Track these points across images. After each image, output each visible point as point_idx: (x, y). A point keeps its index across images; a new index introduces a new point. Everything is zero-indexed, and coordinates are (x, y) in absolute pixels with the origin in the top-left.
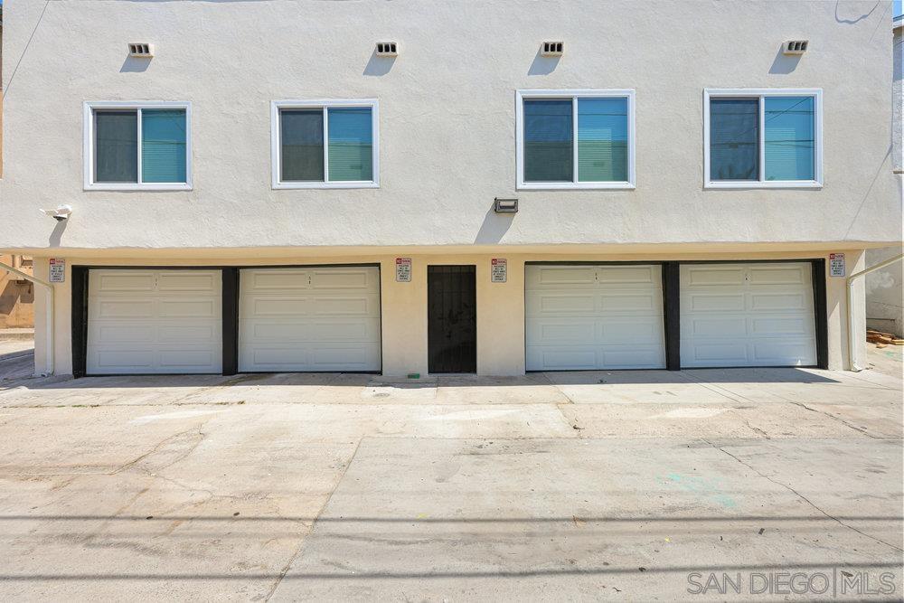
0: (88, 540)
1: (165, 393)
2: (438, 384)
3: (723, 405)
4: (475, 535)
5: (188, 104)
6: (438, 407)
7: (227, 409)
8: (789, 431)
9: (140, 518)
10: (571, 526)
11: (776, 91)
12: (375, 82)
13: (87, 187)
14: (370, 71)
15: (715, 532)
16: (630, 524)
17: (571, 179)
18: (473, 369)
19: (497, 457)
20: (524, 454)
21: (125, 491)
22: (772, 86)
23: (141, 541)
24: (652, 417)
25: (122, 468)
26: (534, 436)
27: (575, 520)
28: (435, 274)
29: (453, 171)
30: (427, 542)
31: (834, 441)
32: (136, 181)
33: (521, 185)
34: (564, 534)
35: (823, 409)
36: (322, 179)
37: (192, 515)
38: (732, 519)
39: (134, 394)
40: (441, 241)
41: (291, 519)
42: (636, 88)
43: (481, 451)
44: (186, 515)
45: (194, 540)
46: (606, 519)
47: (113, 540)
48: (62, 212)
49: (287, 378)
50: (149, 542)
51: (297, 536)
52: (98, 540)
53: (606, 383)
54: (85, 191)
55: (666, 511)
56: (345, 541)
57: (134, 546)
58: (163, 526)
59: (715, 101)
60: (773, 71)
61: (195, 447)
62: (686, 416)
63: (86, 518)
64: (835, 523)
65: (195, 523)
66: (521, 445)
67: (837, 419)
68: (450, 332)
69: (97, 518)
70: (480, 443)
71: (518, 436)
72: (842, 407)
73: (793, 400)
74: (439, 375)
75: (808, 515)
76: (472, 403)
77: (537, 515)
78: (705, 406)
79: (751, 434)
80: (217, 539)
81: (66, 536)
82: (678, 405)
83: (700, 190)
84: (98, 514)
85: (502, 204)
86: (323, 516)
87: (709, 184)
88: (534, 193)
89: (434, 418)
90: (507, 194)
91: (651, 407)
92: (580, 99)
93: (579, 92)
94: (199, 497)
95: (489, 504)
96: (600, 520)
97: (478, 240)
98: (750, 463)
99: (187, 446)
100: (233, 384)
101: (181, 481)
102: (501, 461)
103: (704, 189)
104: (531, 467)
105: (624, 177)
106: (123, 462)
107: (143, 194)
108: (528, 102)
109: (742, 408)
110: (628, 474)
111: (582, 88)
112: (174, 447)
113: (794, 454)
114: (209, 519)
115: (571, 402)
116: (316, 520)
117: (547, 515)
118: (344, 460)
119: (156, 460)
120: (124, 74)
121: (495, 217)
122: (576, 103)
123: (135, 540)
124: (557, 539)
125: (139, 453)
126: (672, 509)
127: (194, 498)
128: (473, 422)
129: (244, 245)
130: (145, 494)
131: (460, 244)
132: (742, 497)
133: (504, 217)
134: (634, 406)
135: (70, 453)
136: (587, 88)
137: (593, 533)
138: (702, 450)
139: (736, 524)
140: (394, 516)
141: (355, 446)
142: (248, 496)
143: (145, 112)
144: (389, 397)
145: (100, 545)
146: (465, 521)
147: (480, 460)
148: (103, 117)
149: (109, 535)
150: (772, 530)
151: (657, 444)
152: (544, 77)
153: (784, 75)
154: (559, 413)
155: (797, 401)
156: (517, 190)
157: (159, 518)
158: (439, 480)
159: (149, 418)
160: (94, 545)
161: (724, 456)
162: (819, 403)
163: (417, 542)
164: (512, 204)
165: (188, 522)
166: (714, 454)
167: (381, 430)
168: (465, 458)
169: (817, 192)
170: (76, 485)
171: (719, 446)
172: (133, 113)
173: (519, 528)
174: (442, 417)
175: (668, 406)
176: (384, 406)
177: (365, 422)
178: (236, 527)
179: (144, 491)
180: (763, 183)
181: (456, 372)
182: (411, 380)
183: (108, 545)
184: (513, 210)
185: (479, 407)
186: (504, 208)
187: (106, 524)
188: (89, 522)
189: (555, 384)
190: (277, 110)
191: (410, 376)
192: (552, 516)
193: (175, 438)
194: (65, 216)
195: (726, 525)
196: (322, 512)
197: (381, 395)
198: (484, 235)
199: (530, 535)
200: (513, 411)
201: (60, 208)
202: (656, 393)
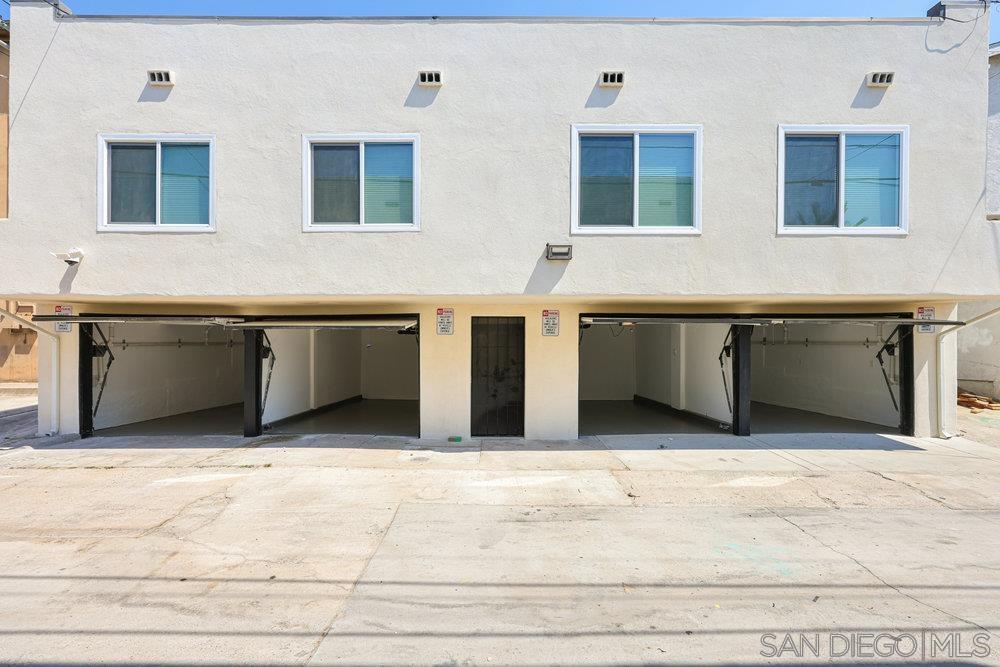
0: (124, 599)
1: (184, 455)
2: (481, 448)
3: (793, 473)
4: (520, 599)
5: (211, 137)
6: (482, 472)
7: (253, 473)
8: (860, 501)
9: (173, 579)
10: (620, 591)
11: (858, 128)
12: (417, 114)
13: (101, 229)
14: (410, 102)
15: (768, 598)
16: (681, 590)
17: (630, 223)
18: (520, 432)
19: (546, 525)
20: (574, 522)
21: (154, 553)
22: (853, 122)
23: (178, 601)
24: (715, 485)
25: (147, 531)
26: (586, 503)
27: (623, 585)
28: (479, 325)
29: (501, 213)
30: (470, 606)
31: (909, 512)
32: (154, 221)
33: (576, 229)
34: (612, 598)
35: (902, 478)
36: (357, 221)
37: (226, 577)
38: (787, 586)
39: (150, 456)
40: (487, 291)
41: (329, 582)
42: (704, 124)
43: (528, 518)
44: (222, 576)
45: (232, 601)
46: (656, 585)
47: (148, 600)
48: (74, 255)
49: (315, 440)
50: (186, 603)
51: (337, 597)
52: (134, 600)
53: (666, 448)
54: (98, 232)
55: (719, 578)
56: (387, 603)
57: (172, 606)
58: (198, 588)
59: (791, 138)
60: (855, 105)
61: (222, 511)
62: (750, 484)
63: (119, 578)
64: (892, 591)
65: (230, 584)
66: (571, 512)
67: (914, 489)
68: (496, 391)
69: (129, 578)
70: (527, 510)
71: (567, 504)
72: (923, 476)
73: (869, 468)
74: (483, 438)
75: (867, 583)
76: (518, 469)
77: (584, 580)
78: (773, 474)
79: (820, 503)
80: (256, 601)
81: (100, 596)
82: (744, 473)
83: (773, 236)
84: (130, 575)
85: (555, 250)
86: (362, 580)
87: (783, 230)
88: (590, 238)
89: (476, 484)
90: (560, 240)
91: (715, 475)
92: (641, 135)
93: (641, 127)
94: (232, 560)
95: (535, 570)
96: (649, 585)
97: (528, 290)
98: (814, 532)
99: (214, 510)
100: (257, 446)
101: (212, 545)
102: (548, 529)
103: (777, 235)
104: (579, 534)
105: (690, 222)
106: (148, 525)
107: (161, 236)
108: (585, 139)
109: (813, 476)
110: (682, 542)
111: (644, 122)
112: (200, 511)
113: (863, 524)
114: (245, 580)
115: (627, 469)
116: (356, 583)
117: (596, 581)
118: (382, 526)
119: (182, 524)
120: (143, 104)
121: (548, 265)
122: (637, 139)
123: (171, 600)
124: (604, 603)
125: (164, 517)
126: (726, 577)
127: (226, 561)
128: (520, 488)
129: (271, 293)
130: (176, 556)
131: (508, 294)
132: (799, 566)
133: (557, 264)
134: (695, 473)
135: (91, 516)
136: (650, 122)
137: (642, 598)
138: (766, 519)
139: (791, 591)
140: (436, 580)
141: (393, 512)
142: (283, 560)
143: (165, 146)
144: (429, 462)
145: (135, 605)
146: (509, 585)
147: (526, 527)
148: (119, 151)
149: (144, 595)
150: (827, 598)
151: (717, 513)
152: (603, 110)
153: (867, 110)
154: (613, 479)
155: (874, 469)
156: (571, 235)
157: (194, 580)
158: (483, 547)
159: (170, 481)
160: (131, 605)
161: (787, 524)
162: (898, 472)
163: (460, 606)
164: (565, 250)
165: (224, 584)
166: (777, 524)
167: (421, 495)
168: (511, 525)
169: (903, 240)
170: (100, 547)
171: (782, 516)
172: (151, 147)
173: (566, 592)
174: (486, 483)
175: (733, 474)
176: (424, 471)
177: (403, 487)
178: (274, 588)
179: (175, 553)
180: (842, 229)
181: (501, 435)
182: (452, 443)
183: (145, 605)
184: (566, 257)
185: (527, 472)
186: (557, 255)
187: (139, 585)
188: (122, 582)
189: (611, 449)
190: (309, 145)
191: (451, 439)
192: (600, 582)
193: (199, 502)
194: (77, 260)
195: (780, 591)
196: (361, 576)
197: (419, 459)
198: (535, 283)
199: (577, 599)
200: (565, 477)
201: (72, 251)
202: (721, 459)
